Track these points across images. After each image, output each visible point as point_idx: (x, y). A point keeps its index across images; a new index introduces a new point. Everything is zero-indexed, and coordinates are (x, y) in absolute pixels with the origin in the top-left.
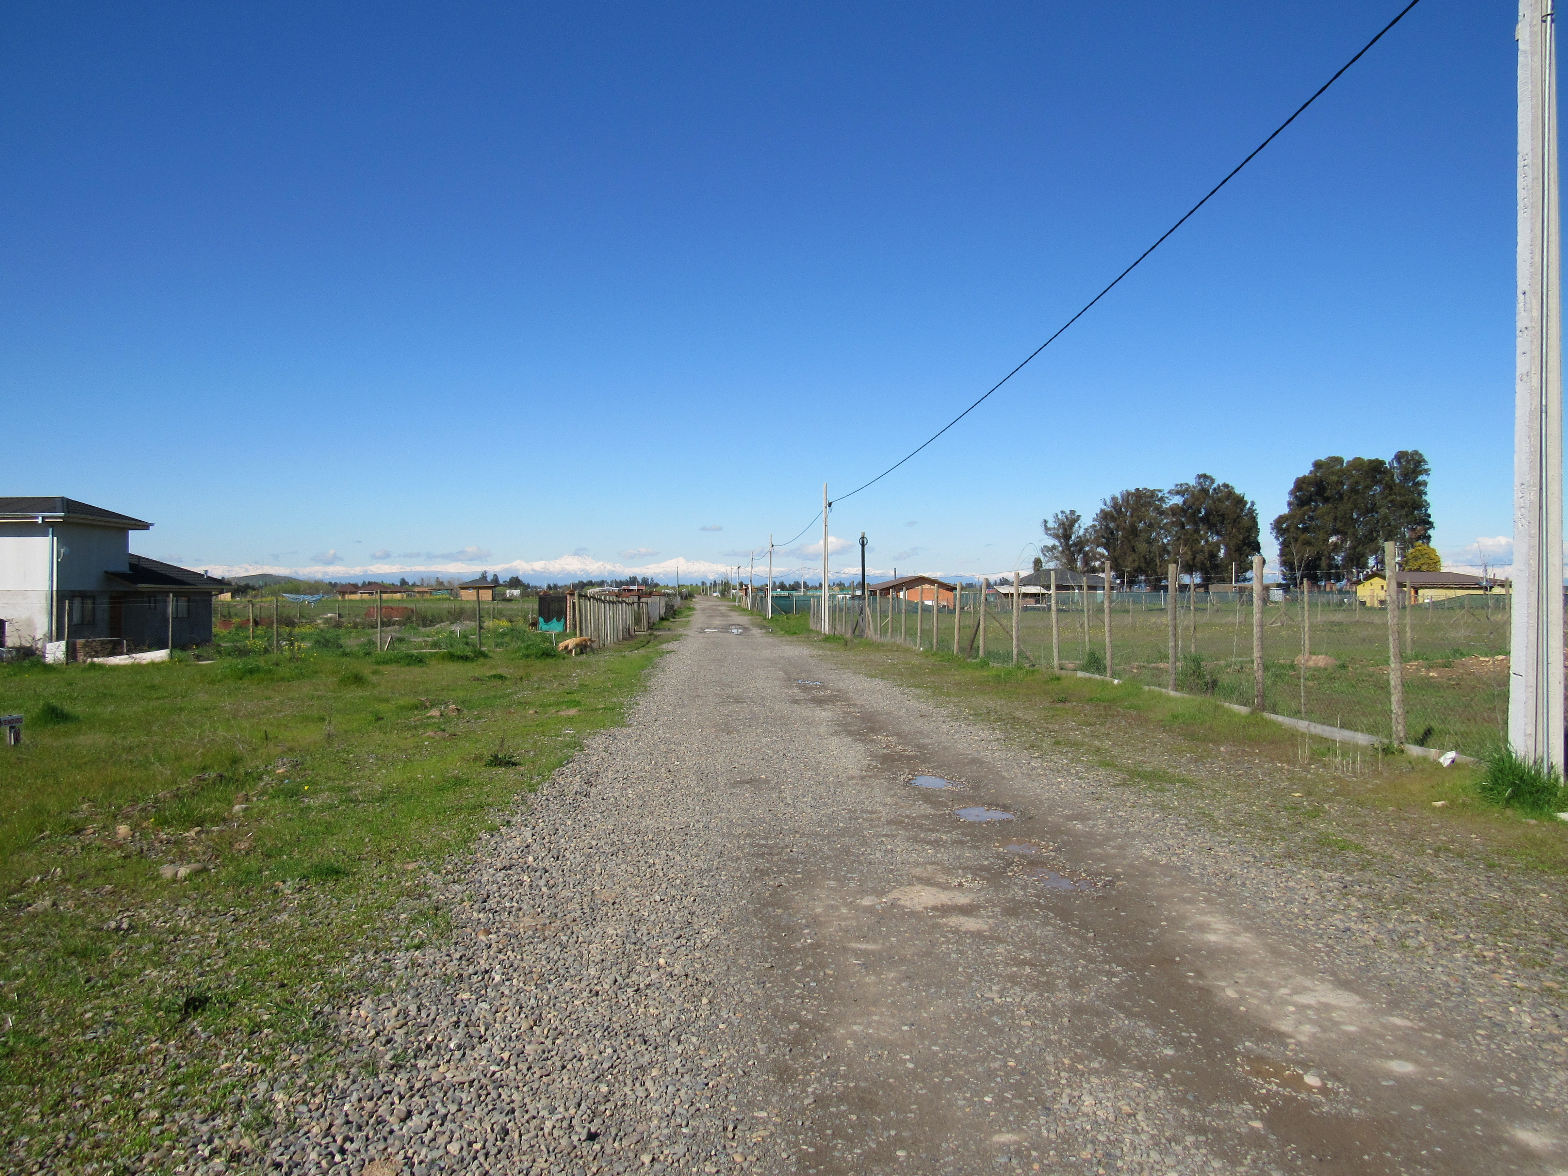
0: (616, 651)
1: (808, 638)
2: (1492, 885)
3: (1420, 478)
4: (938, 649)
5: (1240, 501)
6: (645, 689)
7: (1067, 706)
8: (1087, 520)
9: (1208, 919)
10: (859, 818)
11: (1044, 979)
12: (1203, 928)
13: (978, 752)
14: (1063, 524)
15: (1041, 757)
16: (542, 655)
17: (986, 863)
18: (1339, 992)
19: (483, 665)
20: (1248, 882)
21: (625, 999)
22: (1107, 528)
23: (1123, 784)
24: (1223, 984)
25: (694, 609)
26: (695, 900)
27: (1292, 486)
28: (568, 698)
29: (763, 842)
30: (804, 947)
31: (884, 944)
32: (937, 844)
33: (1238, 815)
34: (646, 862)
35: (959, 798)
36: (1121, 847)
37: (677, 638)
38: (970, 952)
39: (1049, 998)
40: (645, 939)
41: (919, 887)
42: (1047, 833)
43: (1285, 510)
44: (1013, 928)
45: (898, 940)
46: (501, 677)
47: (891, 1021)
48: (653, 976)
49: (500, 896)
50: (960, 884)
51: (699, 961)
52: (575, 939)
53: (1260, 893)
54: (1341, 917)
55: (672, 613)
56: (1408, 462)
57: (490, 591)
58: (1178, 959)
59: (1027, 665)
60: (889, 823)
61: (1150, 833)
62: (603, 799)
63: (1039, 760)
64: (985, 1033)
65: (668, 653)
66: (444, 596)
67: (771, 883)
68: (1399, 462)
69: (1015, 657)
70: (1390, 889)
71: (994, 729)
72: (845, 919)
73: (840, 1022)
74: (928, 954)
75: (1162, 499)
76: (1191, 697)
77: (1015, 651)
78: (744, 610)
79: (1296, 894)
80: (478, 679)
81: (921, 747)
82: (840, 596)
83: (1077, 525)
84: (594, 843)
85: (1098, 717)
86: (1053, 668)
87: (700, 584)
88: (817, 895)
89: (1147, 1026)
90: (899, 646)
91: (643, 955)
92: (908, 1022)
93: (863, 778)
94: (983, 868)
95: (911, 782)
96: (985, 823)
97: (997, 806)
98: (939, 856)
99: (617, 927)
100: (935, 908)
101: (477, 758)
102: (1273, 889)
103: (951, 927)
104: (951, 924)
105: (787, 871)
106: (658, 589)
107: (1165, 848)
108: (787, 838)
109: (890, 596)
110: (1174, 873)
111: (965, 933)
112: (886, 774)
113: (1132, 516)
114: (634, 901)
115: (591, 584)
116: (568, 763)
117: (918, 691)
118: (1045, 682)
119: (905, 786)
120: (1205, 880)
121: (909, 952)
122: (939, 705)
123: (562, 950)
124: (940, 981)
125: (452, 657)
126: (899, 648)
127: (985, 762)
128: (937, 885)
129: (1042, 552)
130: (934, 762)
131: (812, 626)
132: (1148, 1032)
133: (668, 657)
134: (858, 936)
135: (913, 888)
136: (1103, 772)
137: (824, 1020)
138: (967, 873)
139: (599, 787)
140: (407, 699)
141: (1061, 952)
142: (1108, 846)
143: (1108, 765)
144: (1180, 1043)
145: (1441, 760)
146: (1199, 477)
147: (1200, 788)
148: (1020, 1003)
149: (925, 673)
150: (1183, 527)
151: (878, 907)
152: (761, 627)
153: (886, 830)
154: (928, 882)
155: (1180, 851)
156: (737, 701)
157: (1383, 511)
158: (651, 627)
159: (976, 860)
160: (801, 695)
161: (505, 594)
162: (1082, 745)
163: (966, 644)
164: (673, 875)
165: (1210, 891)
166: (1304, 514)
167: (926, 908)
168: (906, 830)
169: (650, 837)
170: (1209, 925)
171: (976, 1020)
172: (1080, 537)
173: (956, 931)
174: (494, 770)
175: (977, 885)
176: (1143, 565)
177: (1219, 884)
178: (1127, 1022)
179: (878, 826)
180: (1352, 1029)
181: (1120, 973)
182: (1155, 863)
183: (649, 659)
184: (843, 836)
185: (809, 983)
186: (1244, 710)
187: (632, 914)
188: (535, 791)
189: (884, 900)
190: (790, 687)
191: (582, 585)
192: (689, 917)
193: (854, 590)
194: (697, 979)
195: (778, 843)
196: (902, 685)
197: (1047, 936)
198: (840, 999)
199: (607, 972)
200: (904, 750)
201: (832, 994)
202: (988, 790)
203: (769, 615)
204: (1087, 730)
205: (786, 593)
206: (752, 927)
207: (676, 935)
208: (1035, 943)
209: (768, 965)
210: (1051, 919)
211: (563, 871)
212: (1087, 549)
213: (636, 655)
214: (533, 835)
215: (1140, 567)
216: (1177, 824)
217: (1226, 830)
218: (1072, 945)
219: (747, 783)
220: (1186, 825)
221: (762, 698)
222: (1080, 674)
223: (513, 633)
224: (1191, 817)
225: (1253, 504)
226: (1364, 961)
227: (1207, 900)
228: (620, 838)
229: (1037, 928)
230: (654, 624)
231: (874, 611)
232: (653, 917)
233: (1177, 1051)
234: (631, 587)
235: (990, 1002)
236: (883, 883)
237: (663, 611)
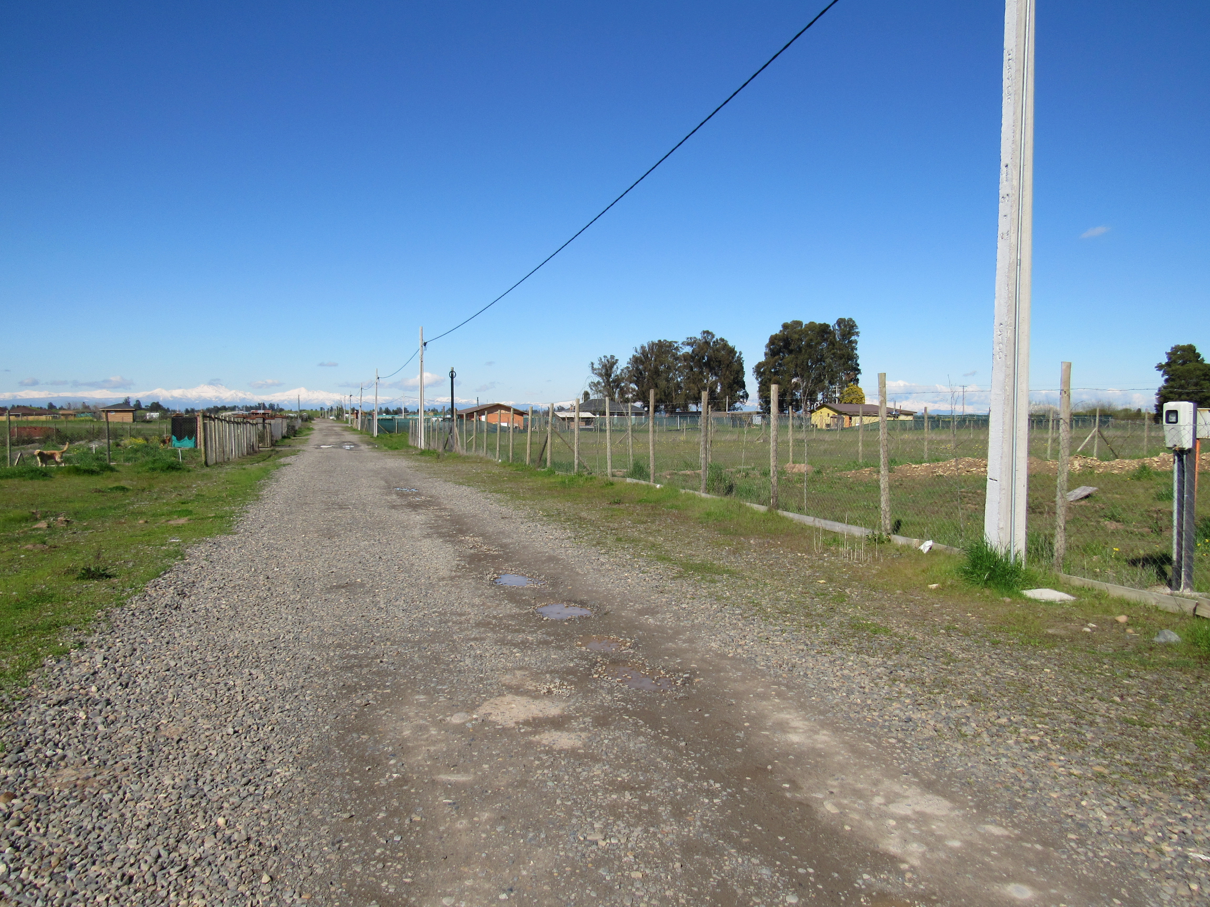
0: (238, 464)
1: (407, 452)
2: (1004, 662)
3: (853, 338)
4: (513, 461)
5: (732, 351)
6: (258, 499)
7: (622, 506)
8: (623, 363)
9: (784, 716)
10: (449, 621)
11: (645, 808)
12: (783, 727)
13: (554, 550)
14: (606, 366)
15: (606, 553)
16: (168, 469)
17: (572, 665)
18: (929, 796)
19: (109, 477)
20: (809, 672)
21: (165, 884)
22: (637, 369)
23: (680, 577)
24: (820, 796)
25: (313, 429)
26: (273, 729)
27: (767, 341)
28: (184, 507)
29: (353, 652)
30: (389, 785)
31: (475, 773)
32: (524, 645)
33: (781, 603)
34: (226, 684)
35: (540, 595)
36: (691, 641)
37: (295, 453)
38: (566, 777)
39: (655, 834)
40: (206, 789)
41: (509, 698)
42: (623, 629)
43: (762, 359)
44: (606, 741)
45: (491, 767)
46: (123, 489)
47: (487, 886)
48: (207, 845)
49: (42, 742)
50: (549, 691)
51: (265, 816)
52: (121, 796)
53: (822, 683)
54: (899, 706)
55: (292, 432)
56: (845, 326)
57: (131, 414)
58: (769, 767)
59: (586, 473)
60: (478, 625)
61: (712, 624)
62: (194, 611)
63: (607, 556)
64: (594, 894)
65: (284, 465)
66: (87, 418)
67: (358, 701)
68: (839, 326)
69: (576, 467)
70: (928, 674)
71: (565, 529)
72: (434, 743)
73: (427, 894)
74: (523, 783)
75: (677, 349)
76: (719, 498)
77: (576, 462)
78: (355, 430)
79: (853, 682)
80: (100, 491)
81: (503, 546)
82: (434, 419)
83: (615, 367)
84: (172, 663)
85: (648, 515)
86: (607, 475)
87: (319, 409)
88: (406, 714)
89: (761, 863)
90: (481, 459)
91: (201, 814)
92: (505, 887)
93: (452, 578)
94: (571, 671)
95: (497, 580)
96: (567, 621)
97: (575, 602)
98: (526, 659)
99: (176, 773)
100: (526, 723)
101: (70, 571)
102: (832, 679)
103: (545, 746)
104: (544, 742)
105: (375, 685)
106: (282, 413)
107: (728, 640)
108: (377, 647)
109: (474, 419)
110: (743, 666)
111: (560, 752)
112: (474, 574)
113: (655, 360)
114: (203, 736)
115: (224, 409)
116: (165, 574)
117: (498, 496)
118: (602, 487)
119: (491, 585)
120: (772, 672)
121: (502, 782)
122: (517, 508)
123: (101, 815)
124: (538, 821)
125: (77, 471)
126: (481, 460)
127: (559, 560)
128: (526, 693)
129: (590, 386)
130: (516, 561)
131: (411, 443)
132: (765, 872)
133: (284, 470)
134: (448, 765)
135: (504, 699)
136: (661, 566)
137: (409, 893)
138: (554, 678)
139: (193, 598)
140: (18, 511)
141: (658, 769)
142: (680, 639)
143: (664, 559)
144: (800, 885)
145: (922, 547)
146: (704, 332)
147: (743, 578)
148: (626, 845)
149: (504, 481)
150: (692, 369)
151: (469, 725)
152: (369, 443)
153: (474, 633)
154: (517, 690)
155: (743, 642)
156: (342, 507)
157: (828, 360)
158: (274, 444)
159: (562, 662)
160: (399, 501)
161: (145, 416)
162: (640, 541)
163: (536, 457)
164: (253, 699)
165: (779, 684)
166: (775, 362)
167: (517, 723)
168: (495, 632)
169: (236, 654)
170: (788, 723)
171: (582, 875)
172: (617, 376)
173: (549, 751)
174: (85, 584)
175: (565, 692)
176: (663, 397)
177: (784, 675)
178: (740, 860)
179: (467, 629)
180: (956, 844)
181: (720, 792)
182: (724, 656)
183: (266, 471)
184: (433, 641)
185: (392, 836)
186: (763, 509)
187: (198, 754)
188: (122, 605)
189: (475, 716)
190: (390, 493)
191: (217, 410)
192: (263, 753)
193: (445, 414)
194: (260, 844)
195: (369, 653)
196: (485, 491)
197: (640, 749)
198: (427, 857)
199: (152, 843)
200: (489, 550)
201: (419, 851)
202: (566, 586)
203: (376, 434)
204: (642, 527)
205: (389, 417)
206: (333, 760)
207: (244, 780)
208: (630, 760)
209: (346, 816)
210: (642, 727)
211: (129, 701)
212: (623, 385)
213: (255, 468)
214: (105, 659)
215: (661, 399)
216: (734, 614)
217: (776, 619)
218: (666, 758)
219: (343, 587)
220: (741, 614)
221: (364, 504)
222: (629, 480)
223: (146, 449)
224: (743, 606)
225: (740, 353)
226: (937, 756)
227: (779, 695)
228: (202, 656)
229: (629, 740)
230: (276, 441)
231: (461, 432)
232: (222, 756)
233: (800, 897)
234: (259, 412)
235: (594, 847)
236: (473, 695)
237: (285, 431)
